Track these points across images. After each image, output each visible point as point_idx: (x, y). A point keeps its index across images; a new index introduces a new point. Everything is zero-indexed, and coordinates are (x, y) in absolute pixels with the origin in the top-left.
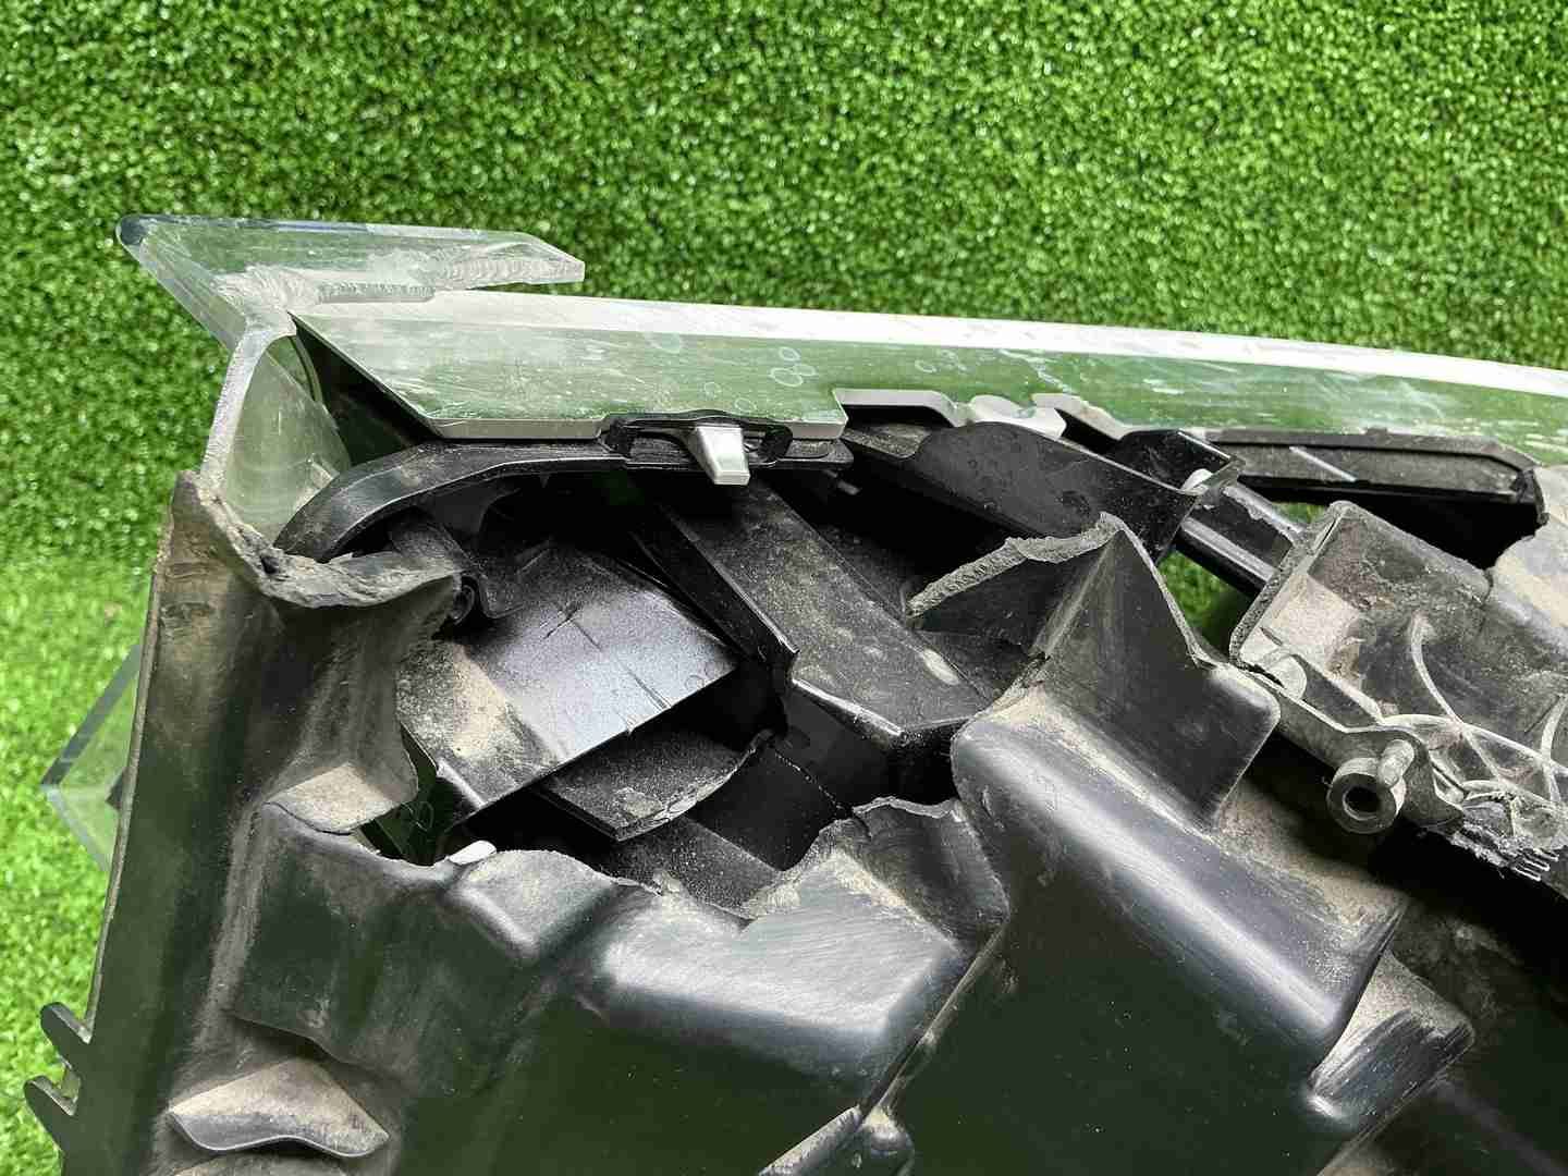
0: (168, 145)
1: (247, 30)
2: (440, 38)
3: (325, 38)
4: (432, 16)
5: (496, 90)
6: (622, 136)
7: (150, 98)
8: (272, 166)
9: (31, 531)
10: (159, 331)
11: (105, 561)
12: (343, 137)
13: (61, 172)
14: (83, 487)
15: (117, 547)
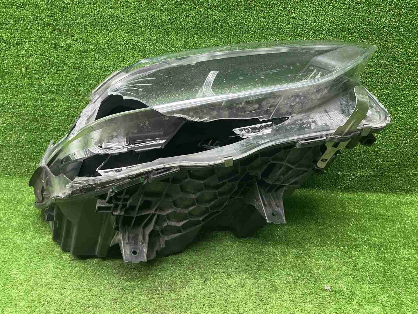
0: (14, 118)
1: (18, 101)
2: (41, 96)
3: (27, 100)
4: (39, 94)
5: (50, 101)
6: (68, 103)
7: (10, 113)
8: (27, 118)
9: (15, 175)
10: (21, 143)
11: (25, 177)
12: (34, 112)
13: (3, 124)
14: (19, 167)
15: (26, 175)
